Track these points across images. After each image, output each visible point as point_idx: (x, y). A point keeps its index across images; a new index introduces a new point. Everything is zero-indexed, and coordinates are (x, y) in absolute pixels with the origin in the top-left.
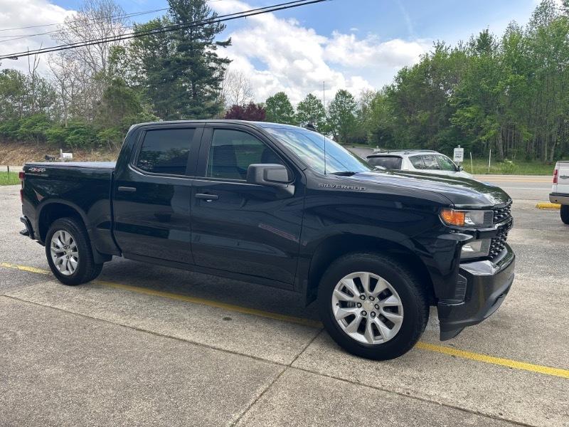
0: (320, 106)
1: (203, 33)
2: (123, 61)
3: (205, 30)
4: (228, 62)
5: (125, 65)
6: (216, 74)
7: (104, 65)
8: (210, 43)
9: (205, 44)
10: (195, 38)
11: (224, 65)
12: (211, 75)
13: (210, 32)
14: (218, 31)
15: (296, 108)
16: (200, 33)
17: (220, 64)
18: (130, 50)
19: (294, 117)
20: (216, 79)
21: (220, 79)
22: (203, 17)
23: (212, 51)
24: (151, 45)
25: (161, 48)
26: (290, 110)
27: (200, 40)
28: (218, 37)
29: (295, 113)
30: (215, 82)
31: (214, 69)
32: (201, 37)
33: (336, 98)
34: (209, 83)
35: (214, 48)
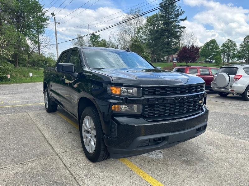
0: (235, 45)
1: (174, 17)
2: (141, 33)
3: (175, 15)
4: (184, 28)
5: (142, 34)
6: (178, 34)
7: (135, 35)
8: (177, 20)
9: (174, 21)
10: (170, 19)
11: (182, 29)
12: (176, 34)
13: (177, 15)
14: (181, 14)
15: (221, 46)
16: (172, 17)
17: (180, 29)
18: (145, 28)
19: (219, 51)
20: (178, 36)
21: (180, 36)
22: (174, 9)
23: (177, 24)
24: (153, 24)
25: (157, 26)
26: (217, 48)
27: (173, 20)
28: (181, 17)
29: (220, 49)
30: (178, 37)
31: (178, 32)
32: (173, 18)
33: (244, 40)
34: (175, 38)
35: (179, 22)
